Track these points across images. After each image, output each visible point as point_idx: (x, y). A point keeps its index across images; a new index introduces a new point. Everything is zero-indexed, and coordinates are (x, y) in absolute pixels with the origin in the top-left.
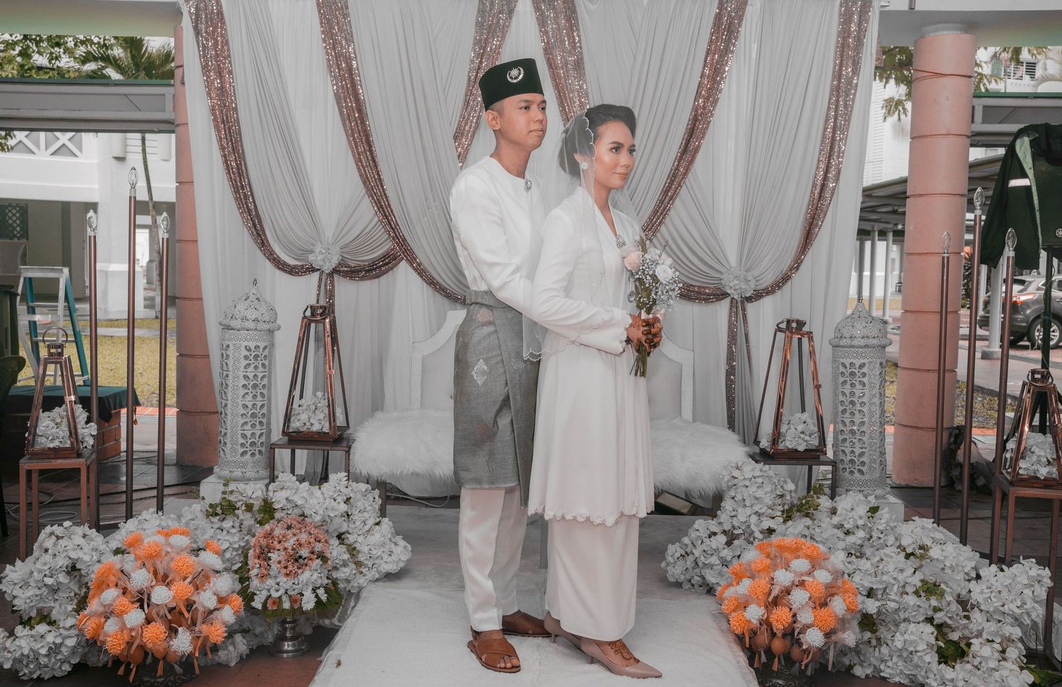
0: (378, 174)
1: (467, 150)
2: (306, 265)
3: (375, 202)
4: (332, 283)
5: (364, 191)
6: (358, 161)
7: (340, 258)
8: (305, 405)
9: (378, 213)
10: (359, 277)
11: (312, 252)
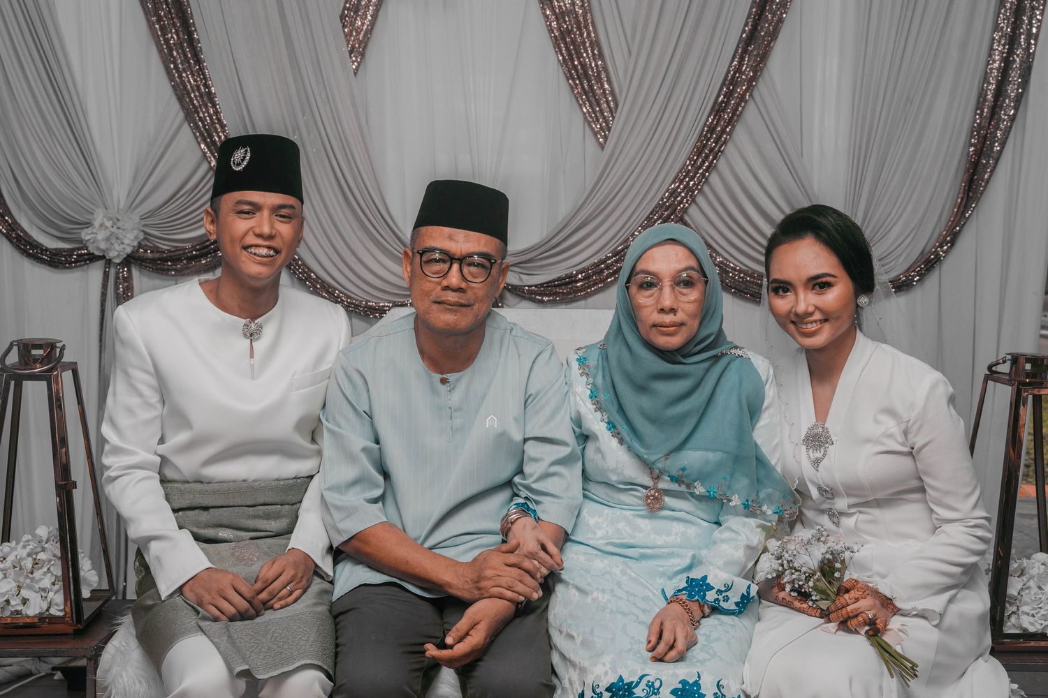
0: (206, 86)
1: (365, 43)
2: (79, 249)
3: (202, 135)
4: (128, 279)
5: (181, 115)
6: (167, 59)
7: (141, 236)
8: (11, 558)
9: (209, 154)
10: (175, 270)
11: (88, 224)
